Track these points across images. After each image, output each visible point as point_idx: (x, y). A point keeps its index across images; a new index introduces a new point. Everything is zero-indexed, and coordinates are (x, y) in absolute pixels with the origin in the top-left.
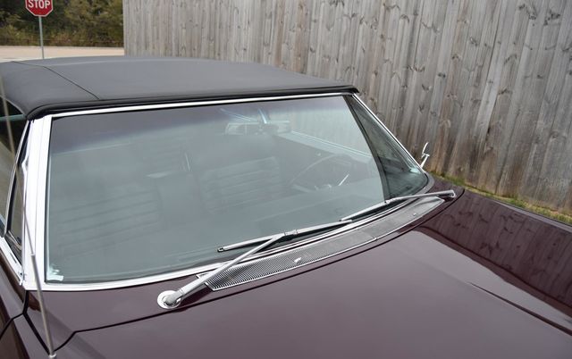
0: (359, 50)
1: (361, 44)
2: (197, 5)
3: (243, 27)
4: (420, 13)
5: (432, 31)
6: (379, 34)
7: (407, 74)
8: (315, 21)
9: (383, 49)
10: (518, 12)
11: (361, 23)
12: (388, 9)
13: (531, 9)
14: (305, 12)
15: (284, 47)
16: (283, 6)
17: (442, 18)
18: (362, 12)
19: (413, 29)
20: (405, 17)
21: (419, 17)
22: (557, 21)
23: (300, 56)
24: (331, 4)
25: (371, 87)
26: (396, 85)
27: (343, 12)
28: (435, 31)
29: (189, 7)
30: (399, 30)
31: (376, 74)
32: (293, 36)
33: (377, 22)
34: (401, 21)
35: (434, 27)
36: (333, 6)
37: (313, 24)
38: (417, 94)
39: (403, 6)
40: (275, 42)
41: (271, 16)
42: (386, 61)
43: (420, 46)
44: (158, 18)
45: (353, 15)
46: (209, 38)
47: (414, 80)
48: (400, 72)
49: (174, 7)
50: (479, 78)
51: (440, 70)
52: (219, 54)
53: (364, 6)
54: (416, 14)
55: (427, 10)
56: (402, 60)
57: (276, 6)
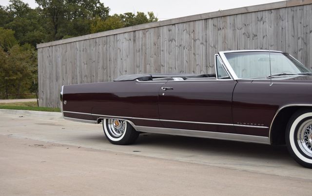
0: (185, 62)
1: (185, 58)
2: (94, 49)
3: (124, 59)
4: (208, 41)
5: (214, 49)
6: (193, 52)
7: (207, 70)
8: (163, 51)
9: (195, 60)
10: (243, 36)
11: (184, 49)
12: (195, 41)
13: (247, 34)
14: (157, 47)
15: (148, 66)
16: (145, 45)
17: (217, 42)
18: (183, 44)
19: (206, 48)
20: (202, 43)
21: (208, 43)
22: (256, 37)
23: (157, 70)
24: (169, 41)
27: (175, 45)
28: (215, 48)
29: (89, 51)
30: (201, 50)
32: (152, 60)
33: (191, 47)
34: (201, 46)
35: (214, 46)
36: (171, 42)
37: (162, 52)
39: (201, 39)
40: (143, 65)
41: (139, 51)
42: (197, 65)
43: (210, 56)
44: (66, 60)
45: (180, 46)
46: (103, 68)
48: (204, 69)
49: (78, 52)
52: (110, 77)
53: (184, 41)
54: (206, 42)
55: (211, 39)
56: (204, 63)
57: (142, 45)
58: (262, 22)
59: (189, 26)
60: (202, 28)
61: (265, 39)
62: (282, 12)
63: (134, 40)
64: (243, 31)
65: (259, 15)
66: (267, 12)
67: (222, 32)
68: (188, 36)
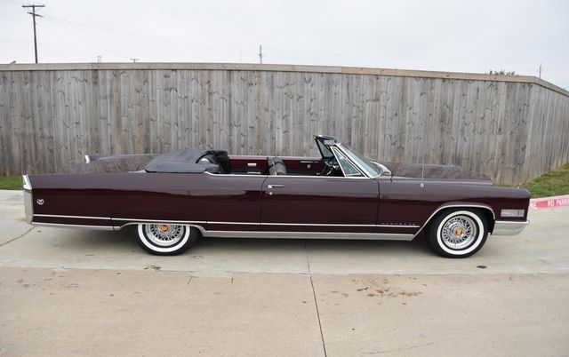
0: (194, 118)
3: (72, 106)
4: (233, 95)
5: (242, 107)
6: (207, 107)
7: (230, 129)
8: (153, 101)
9: (212, 116)
11: (192, 101)
12: (210, 94)
14: (141, 95)
17: (246, 98)
18: (192, 95)
19: (230, 104)
20: (223, 98)
21: (232, 99)
22: (302, 99)
23: (141, 124)
24: (165, 90)
25: (207, 139)
26: (224, 136)
27: (177, 96)
28: (244, 105)
30: (222, 105)
31: (209, 130)
32: (133, 111)
33: (204, 101)
34: (221, 100)
35: (242, 103)
36: (168, 92)
37: (151, 103)
38: (239, 139)
39: (221, 92)
40: (113, 116)
41: (106, 97)
42: (214, 123)
45: (185, 97)
47: (235, 131)
48: (226, 128)
50: (272, 127)
51: (250, 124)
53: (193, 92)
54: (230, 96)
56: (225, 120)
57: (111, 91)
58: (310, 84)
59: (202, 75)
60: (223, 79)
61: (313, 103)
62: (335, 77)
63: (95, 83)
64: (285, 90)
65: (306, 76)
66: (317, 75)
67: (255, 88)
68: (200, 87)
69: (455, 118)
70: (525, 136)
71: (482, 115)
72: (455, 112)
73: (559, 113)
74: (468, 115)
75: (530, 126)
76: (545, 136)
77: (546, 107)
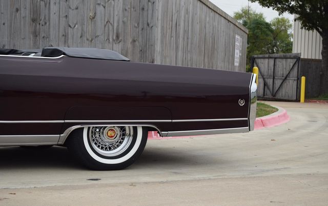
69: (54, 18)
70: (153, 45)
71: (91, 14)
72: (54, 8)
73: (197, 27)
74: (72, 14)
75: (158, 33)
76: (180, 53)
77: (178, 12)
